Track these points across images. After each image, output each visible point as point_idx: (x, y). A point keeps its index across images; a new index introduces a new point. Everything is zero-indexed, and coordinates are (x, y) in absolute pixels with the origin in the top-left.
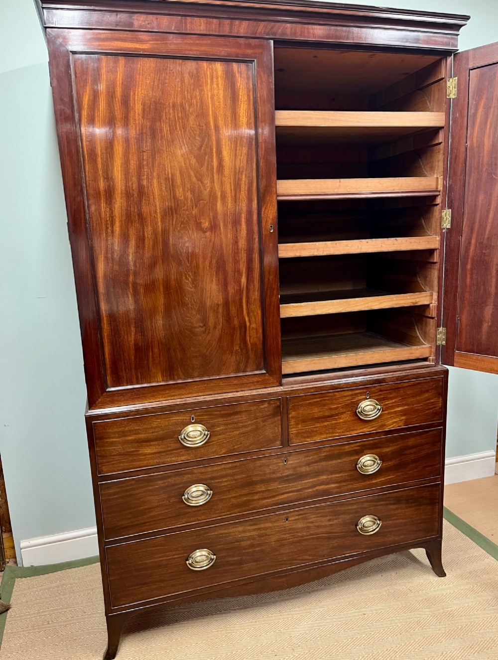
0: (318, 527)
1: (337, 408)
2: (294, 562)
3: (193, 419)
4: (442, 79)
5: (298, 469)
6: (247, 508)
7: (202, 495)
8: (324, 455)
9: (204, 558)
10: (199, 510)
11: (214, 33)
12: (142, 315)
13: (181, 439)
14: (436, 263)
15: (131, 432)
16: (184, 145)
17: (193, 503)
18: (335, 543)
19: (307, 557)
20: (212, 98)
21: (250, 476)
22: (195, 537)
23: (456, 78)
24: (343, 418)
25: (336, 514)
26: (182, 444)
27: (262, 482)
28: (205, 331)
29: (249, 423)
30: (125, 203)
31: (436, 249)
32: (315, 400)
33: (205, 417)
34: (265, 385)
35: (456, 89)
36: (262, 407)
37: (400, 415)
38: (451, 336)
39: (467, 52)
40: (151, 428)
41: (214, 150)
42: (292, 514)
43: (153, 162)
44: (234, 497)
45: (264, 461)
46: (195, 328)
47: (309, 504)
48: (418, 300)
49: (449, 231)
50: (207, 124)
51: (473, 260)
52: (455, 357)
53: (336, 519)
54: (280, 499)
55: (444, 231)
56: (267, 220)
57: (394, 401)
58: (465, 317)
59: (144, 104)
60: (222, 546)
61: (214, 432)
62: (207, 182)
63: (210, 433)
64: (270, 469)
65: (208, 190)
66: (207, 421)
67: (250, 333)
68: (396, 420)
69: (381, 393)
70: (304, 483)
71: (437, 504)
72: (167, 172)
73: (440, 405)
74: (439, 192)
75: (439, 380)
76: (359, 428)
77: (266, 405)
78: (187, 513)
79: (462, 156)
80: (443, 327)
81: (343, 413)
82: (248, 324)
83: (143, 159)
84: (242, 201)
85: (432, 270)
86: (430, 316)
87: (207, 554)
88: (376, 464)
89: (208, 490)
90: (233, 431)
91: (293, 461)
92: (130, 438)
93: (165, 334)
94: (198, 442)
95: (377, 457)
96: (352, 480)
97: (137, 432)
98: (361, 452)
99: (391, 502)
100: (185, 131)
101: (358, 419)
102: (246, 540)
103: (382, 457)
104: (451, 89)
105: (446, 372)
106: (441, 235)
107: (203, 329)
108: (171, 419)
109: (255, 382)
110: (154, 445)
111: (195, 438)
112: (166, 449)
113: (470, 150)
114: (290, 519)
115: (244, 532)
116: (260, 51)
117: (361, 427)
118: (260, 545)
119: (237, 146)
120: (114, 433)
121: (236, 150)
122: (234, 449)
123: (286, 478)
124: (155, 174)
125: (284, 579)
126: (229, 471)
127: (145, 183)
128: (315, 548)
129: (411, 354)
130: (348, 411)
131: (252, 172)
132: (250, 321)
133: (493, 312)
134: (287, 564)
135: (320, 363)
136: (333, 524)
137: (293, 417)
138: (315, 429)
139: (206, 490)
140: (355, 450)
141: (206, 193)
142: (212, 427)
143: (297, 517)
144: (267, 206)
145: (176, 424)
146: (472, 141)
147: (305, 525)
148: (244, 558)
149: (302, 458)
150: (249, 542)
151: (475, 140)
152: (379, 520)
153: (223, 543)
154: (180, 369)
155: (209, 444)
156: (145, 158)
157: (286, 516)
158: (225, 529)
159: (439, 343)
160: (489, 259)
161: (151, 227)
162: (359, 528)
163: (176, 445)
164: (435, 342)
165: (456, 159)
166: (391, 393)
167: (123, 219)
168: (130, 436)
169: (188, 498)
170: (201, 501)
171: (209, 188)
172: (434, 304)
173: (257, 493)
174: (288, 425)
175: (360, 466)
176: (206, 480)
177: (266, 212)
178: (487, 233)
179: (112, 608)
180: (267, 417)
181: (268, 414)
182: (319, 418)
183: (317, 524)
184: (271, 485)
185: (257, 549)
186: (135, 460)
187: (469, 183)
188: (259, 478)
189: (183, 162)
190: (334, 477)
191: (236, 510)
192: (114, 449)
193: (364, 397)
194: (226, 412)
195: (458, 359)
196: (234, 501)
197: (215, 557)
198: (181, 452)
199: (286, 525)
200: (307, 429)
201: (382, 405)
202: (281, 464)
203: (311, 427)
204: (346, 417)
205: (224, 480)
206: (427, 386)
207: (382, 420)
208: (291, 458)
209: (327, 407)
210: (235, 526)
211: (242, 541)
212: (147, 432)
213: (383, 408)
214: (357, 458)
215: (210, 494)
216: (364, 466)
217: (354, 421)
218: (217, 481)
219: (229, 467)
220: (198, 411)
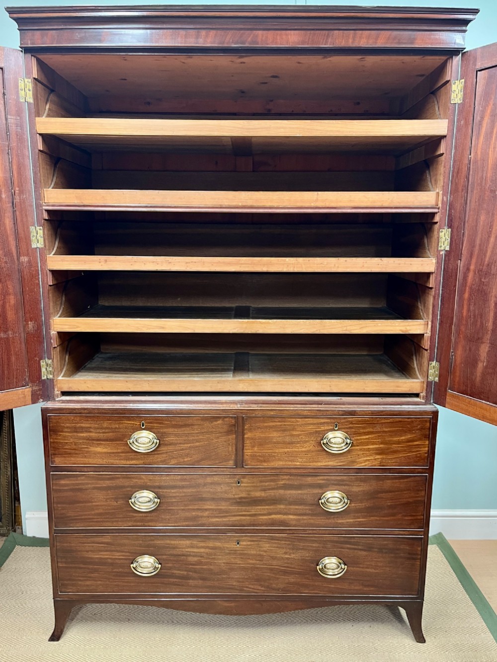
0: (273, 558)
1: (299, 435)
2: (245, 589)
3: (143, 426)
4: (448, 82)
5: (251, 493)
6: (195, 523)
7: (149, 502)
8: (282, 482)
9: (149, 565)
10: (146, 517)
13: (130, 443)
14: (431, 288)
15: (83, 430)
17: (140, 508)
18: (291, 578)
19: (259, 587)
21: (201, 492)
22: (141, 542)
23: (463, 80)
24: (306, 447)
25: (293, 548)
26: (131, 448)
27: (213, 499)
29: (201, 437)
31: (432, 273)
32: (273, 424)
33: (155, 425)
35: (462, 93)
36: (215, 423)
37: (375, 453)
38: (445, 373)
39: (475, 50)
40: (102, 428)
42: (244, 538)
44: (182, 510)
45: (216, 479)
48: (408, 328)
49: (448, 253)
51: (471, 288)
52: (447, 397)
53: (293, 553)
54: (231, 521)
55: (441, 253)
57: (367, 437)
58: (459, 352)
60: (168, 557)
61: (163, 441)
63: (159, 442)
64: (221, 488)
66: (158, 429)
68: (369, 458)
69: (352, 426)
70: (259, 509)
71: (419, 561)
73: (427, 449)
74: (439, 209)
75: (426, 421)
76: (324, 461)
77: (220, 422)
78: (134, 517)
79: (465, 169)
80: (436, 361)
81: (306, 442)
85: (430, 296)
86: (424, 347)
87: (151, 561)
88: (342, 503)
89: (156, 498)
90: (184, 444)
91: (246, 484)
92: (82, 435)
94: (147, 448)
95: (344, 495)
96: (313, 515)
97: (87, 430)
98: (325, 487)
99: (360, 547)
101: (322, 448)
102: (194, 556)
103: (350, 496)
104: (457, 92)
105: (435, 414)
106: (437, 257)
108: (121, 422)
110: (105, 445)
111: (144, 444)
112: (115, 451)
113: (473, 163)
114: (241, 543)
115: (192, 547)
117: (327, 460)
118: (206, 563)
120: (67, 427)
122: (184, 461)
123: (239, 500)
125: (233, 604)
126: (178, 483)
128: (269, 580)
129: (398, 387)
130: (313, 441)
133: (489, 351)
134: (236, 589)
136: (289, 558)
137: (248, 438)
138: (273, 454)
139: (153, 497)
140: (319, 483)
142: (162, 435)
145: (127, 428)
146: (476, 152)
147: (258, 553)
148: (191, 573)
149: (257, 483)
150: (196, 559)
151: (479, 153)
152: (345, 564)
153: (169, 553)
155: (159, 452)
157: (237, 539)
158: (171, 540)
159: (431, 378)
160: (488, 289)
162: (319, 568)
163: (125, 448)
164: (426, 377)
165: (458, 172)
166: (364, 428)
168: (82, 432)
169: (135, 502)
170: (151, 506)
172: (428, 335)
173: (206, 510)
174: (243, 446)
175: (323, 502)
176: (155, 487)
178: (487, 259)
179: (59, 593)
180: (219, 434)
181: (221, 430)
182: (278, 443)
183: (271, 554)
184: (222, 504)
185: (205, 567)
186: (85, 456)
187: (470, 201)
188: (209, 495)
190: (293, 508)
191: (184, 523)
192: (67, 443)
193: (332, 428)
194: (178, 423)
195: (450, 399)
196: (182, 514)
197: (160, 566)
198: (131, 455)
199: (237, 549)
200: (264, 452)
201: (353, 439)
202: (234, 485)
203: (269, 451)
204: (309, 447)
205: (172, 491)
206: (409, 426)
207: (352, 456)
208: (245, 480)
209: (288, 433)
210: (182, 539)
211: (190, 555)
212: (98, 431)
213: (352, 442)
214: (321, 493)
215: (157, 503)
216: (328, 502)
217: (318, 451)
218: (165, 490)
219: (178, 478)
220: (149, 418)
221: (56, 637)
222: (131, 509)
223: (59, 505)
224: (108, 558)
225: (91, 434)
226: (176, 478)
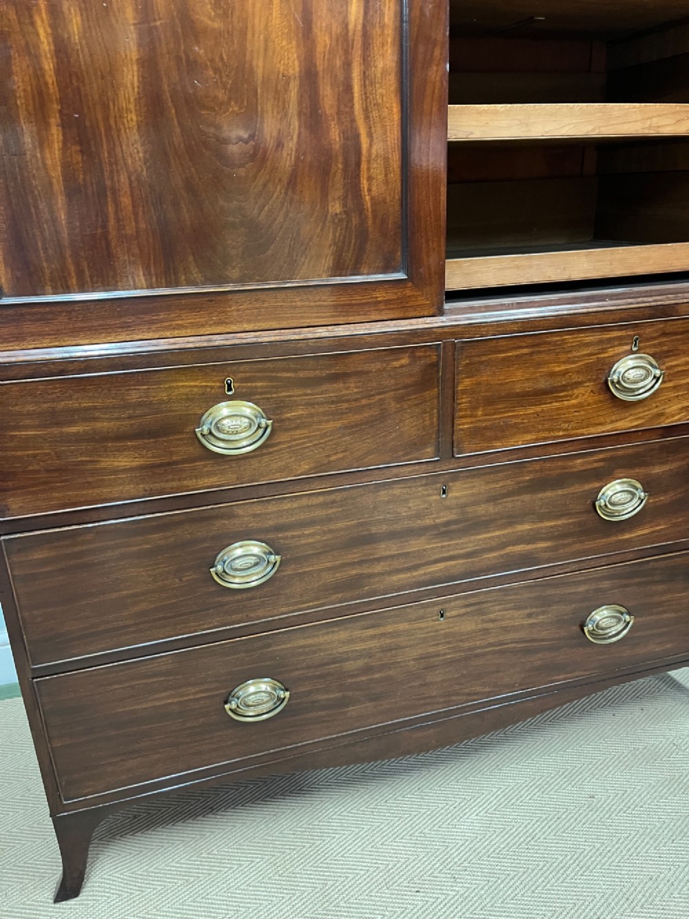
0: (506, 630)
1: (564, 373)
2: (454, 698)
3: (230, 389)
5: (469, 509)
6: (357, 593)
7: (256, 564)
8: (528, 478)
9: (264, 697)
10: (251, 599)
12: (78, 88)
13: (203, 435)
17: (236, 582)
18: (536, 660)
19: (479, 689)
21: (366, 523)
22: (243, 655)
24: (577, 397)
25: (546, 602)
26: (204, 447)
27: (393, 536)
28: (256, 154)
29: (364, 402)
32: (518, 352)
33: (259, 384)
34: (404, 309)
36: (394, 364)
40: (125, 407)
42: (452, 604)
44: (329, 569)
45: (397, 491)
47: (488, 583)
53: (543, 613)
54: (429, 573)
60: (303, 671)
61: (282, 421)
63: (272, 423)
64: (410, 508)
66: (266, 393)
67: (369, 169)
69: (664, 339)
70: (481, 540)
76: (609, 420)
77: (405, 360)
78: (222, 605)
81: (577, 385)
82: (364, 142)
87: (269, 689)
88: (636, 499)
89: (271, 553)
90: (328, 421)
91: (459, 492)
92: (73, 429)
94: (245, 443)
95: (639, 485)
96: (583, 532)
97: (85, 415)
98: (604, 475)
99: (657, 578)
101: (610, 395)
102: (355, 659)
103: (648, 484)
107: (249, 147)
108: (175, 384)
109: (380, 302)
110: (135, 448)
111: (236, 433)
112: (166, 460)
114: (447, 614)
115: (351, 641)
117: (613, 418)
118: (383, 667)
120: (30, 414)
122: (329, 462)
123: (443, 529)
125: (431, 731)
126: (318, 513)
128: (498, 672)
130: (590, 380)
132: (370, 135)
134: (438, 703)
135: (531, 267)
136: (535, 624)
137: (464, 392)
138: (513, 421)
139: (265, 553)
140: (595, 469)
142: (277, 408)
143: (463, 611)
145: (189, 399)
147: (480, 626)
148: (350, 693)
149: (479, 487)
150: (360, 663)
152: (629, 614)
153: (304, 665)
154: (191, 258)
155: (271, 450)
157: (440, 607)
158: (307, 637)
162: (589, 631)
163: (191, 448)
166: (684, 342)
168: (72, 423)
169: (224, 571)
170: (254, 579)
173: (379, 560)
174: (454, 411)
175: (603, 504)
176: (267, 530)
179: (65, 802)
180: (406, 390)
181: (409, 381)
182: (526, 394)
183: (504, 623)
184: (410, 542)
185: (377, 676)
186: (89, 483)
188: (385, 528)
190: (547, 527)
191: (334, 597)
192: (34, 456)
193: (627, 348)
194: (312, 374)
196: (329, 578)
197: (287, 694)
198: (205, 466)
199: (440, 627)
200: (495, 419)
201: (664, 367)
202: (434, 498)
203: (505, 415)
204: (583, 395)
205: (306, 532)
207: (658, 404)
208: (456, 485)
209: (543, 370)
210: (330, 630)
211: (347, 660)
212: (116, 415)
213: (664, 374)
214: (597, 488)
215: (275, 564)
216: (611, 504)
217: (601, 401)
218: (290, 534)
219: (318, 502)
220: (242, 368)
221: (69, 888)
222: (214, 589)
223: (35, 612)
224: (170, 704)
225: (99, 425)
226: (314, 503)
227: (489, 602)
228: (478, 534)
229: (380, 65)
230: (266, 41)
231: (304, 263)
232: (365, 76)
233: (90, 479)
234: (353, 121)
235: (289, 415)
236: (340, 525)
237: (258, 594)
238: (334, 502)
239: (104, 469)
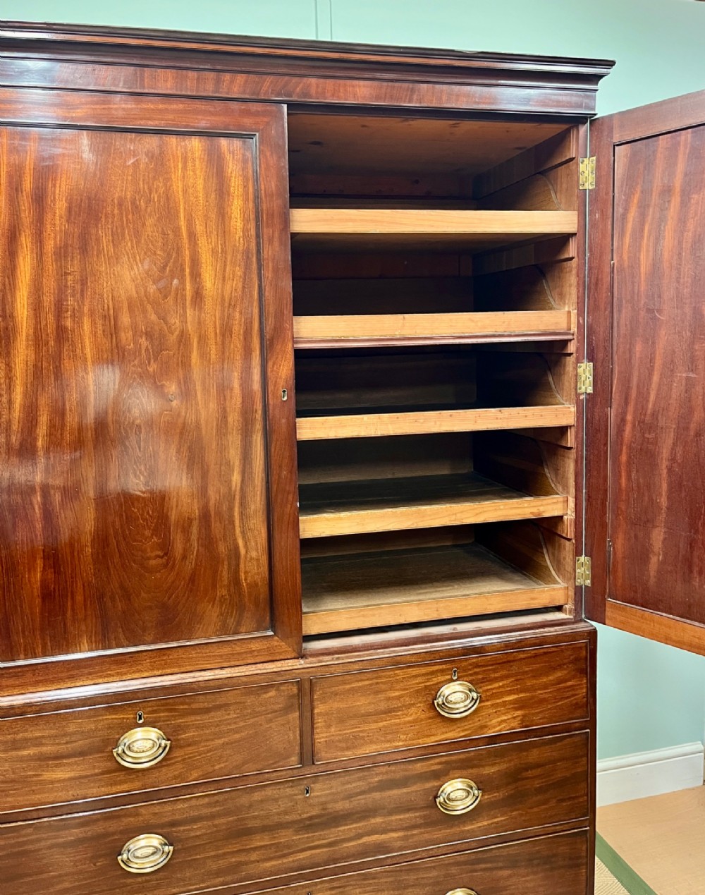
1: (399, 697)
3: (140, 719)
4: (572, 159)
5: (329, 806)
6: (236, 877)
7: (153, 854)
8: (376, 779)
10: (148, 882)
11: (189, 93)
12: (56, 537)
13: (118, 755)
14: (570, 448)
15: (25, 743)
16: (137, 263)
17: (137, 868)
20: (185, 192)
21: (244, 819)
23: (594, 158)
24: (411, 715)
25: (400, 886)
26: (118, 762)
27: (265, 829)
28: (167, 564)
29: (242, 724)
30: (33, 356)
31: (570, 426)
32: (360, 684)
33: (162, 714)
34: (272, 656)
35: (594, 176)
36: (265, 696)
37: (514, 708)
38: (599, 572)
39: (610, 117)
40: (65, 735)
41: (188, 270)
42: (318, 887)
43: (82, 291)
44: (214, 857)
45: (268, 792)
46: (149, 558)
48: (542, 509)
49: (591, 398)
50: (177, 231)
51: (630, 448)
52: (607, 609)
54: (297, 860)
55: (582, 397)
56: (276, 382)
57: (501, 684)
58: (620, 542)
59: (70, 202)
61: (177, 740)
62: (175, 321)
63: (171, 744)
64: (279, 806)
65: (177, 333)
66: (167, 721)
67: (245, 567)
68: (505, 718)
69: (477, 670)
70: (340, 831)
71: (584, 867)
72: (106, 306)
73: (585, 690)
74: (573, 334)
75: (581, 648)
76: (439, 731)
77: (272, 693)
78: (126, 886)
79: (607, 280)
80: (586, 556)
81: (411, 706)
82: (242, 551)
83: (66, 286)
84: (234, 351)
85: (566, 460)
86: (564, 535)
88: (471, 797)
89: (166, 844)
90: (212, 740)
91: (320, 791)
92: (25, 753)
93: (95, 569)
94: (148, 759)
95: (473, 784)
96: (426, 825)
97: (38, 742)
98: (442, 775)
99: (500, 864)
100: (138, 242)
101: (436, 713)
103: (481, 782)
104: (586, 174)
105: (593, 634)
106: (577, 403)
107: (164, 560)
108: (101, 717)
109: (254, 651)
110: (70, 764)
111: (143, 751)
112: (90, 772)
113: (618, 271)
116: (265, 119)
117: (444, 730)
119: (225, 265)
121: (224, 271)
122: (215, 770)
123: (308, 822)
124: (86, 309)
126: (205, 811)
127: (68, 323)
129: (532, 599)
130: (420, 702)
131: (252, 306)
132: (246, 546)
133: (665, 539)
135: (374, 615)
137: (319, 714)
138: (361, 734)
139: (161, 844)
140: (433, 771)
141: (172, 339)
142: (174, 731)
143: (328, 893)
144: (277, 358)
145: (110, 727)
146: (621, 257)
149: (337, 787)
151: (625, 257)
154: (120, 630)
155: (169, 762)
156: (69, 284)
157: (308, 890)
159: (579, 582)
160: (655, 449)
161: (76, 393)
163: (109, 764)
164: (573, 581)
165: (597, 284)
166: (495, 671)
167: (29, 381)
168: (24, 748)
169: (128, 859)
170: (152, 865)
171: (178, 330)
172: (570, 516)
173: (255, 849)
174: (312, 728)
175: (442, 800)
176: (163, 826)
177: (275, 368)
178: (650, 406)
180: (273, 714)
181: (276, 707)
182: (369, 714)
184: (279, 834)
186: (33, 791)
187: (618, 323)
188: (257, 823)
189: (134, 290)
190: (396, 820)
191: (215, 881)
193: (448, 677)
194: (201, 705)
195: (612, 612)
196: (213, 866)
198: (118, 776)
200: (346, 734)
201: (480, 690)
202: (300, 797)
203: (354, 730)
204: (416, 713)
205: (195, 827)
206: (557, 659)
207: (481, 718)
208: (317, 786)
209: (382, 696)
212: (57, 741)
213: (480, 696)
214: (437, 787)
215: (168, 853)
216: (449, 800)
217: (430, 718)
218: (182, 828)
219: (205, 802)
220: (150, 704)
222: (120, 872)
225: (44, 749)
226: (201, 803)
227: (351, 885)
228: (338, 827)
229: (253, 507)
230: (177, 501)
231: (199, 628)
232: (242, 514)
233: (34, 788)
234: (235, 540)
235: (183, 736)
236: (223, 820)
237: (154, 877)
238: (217, 802)
239: (45, 780)
